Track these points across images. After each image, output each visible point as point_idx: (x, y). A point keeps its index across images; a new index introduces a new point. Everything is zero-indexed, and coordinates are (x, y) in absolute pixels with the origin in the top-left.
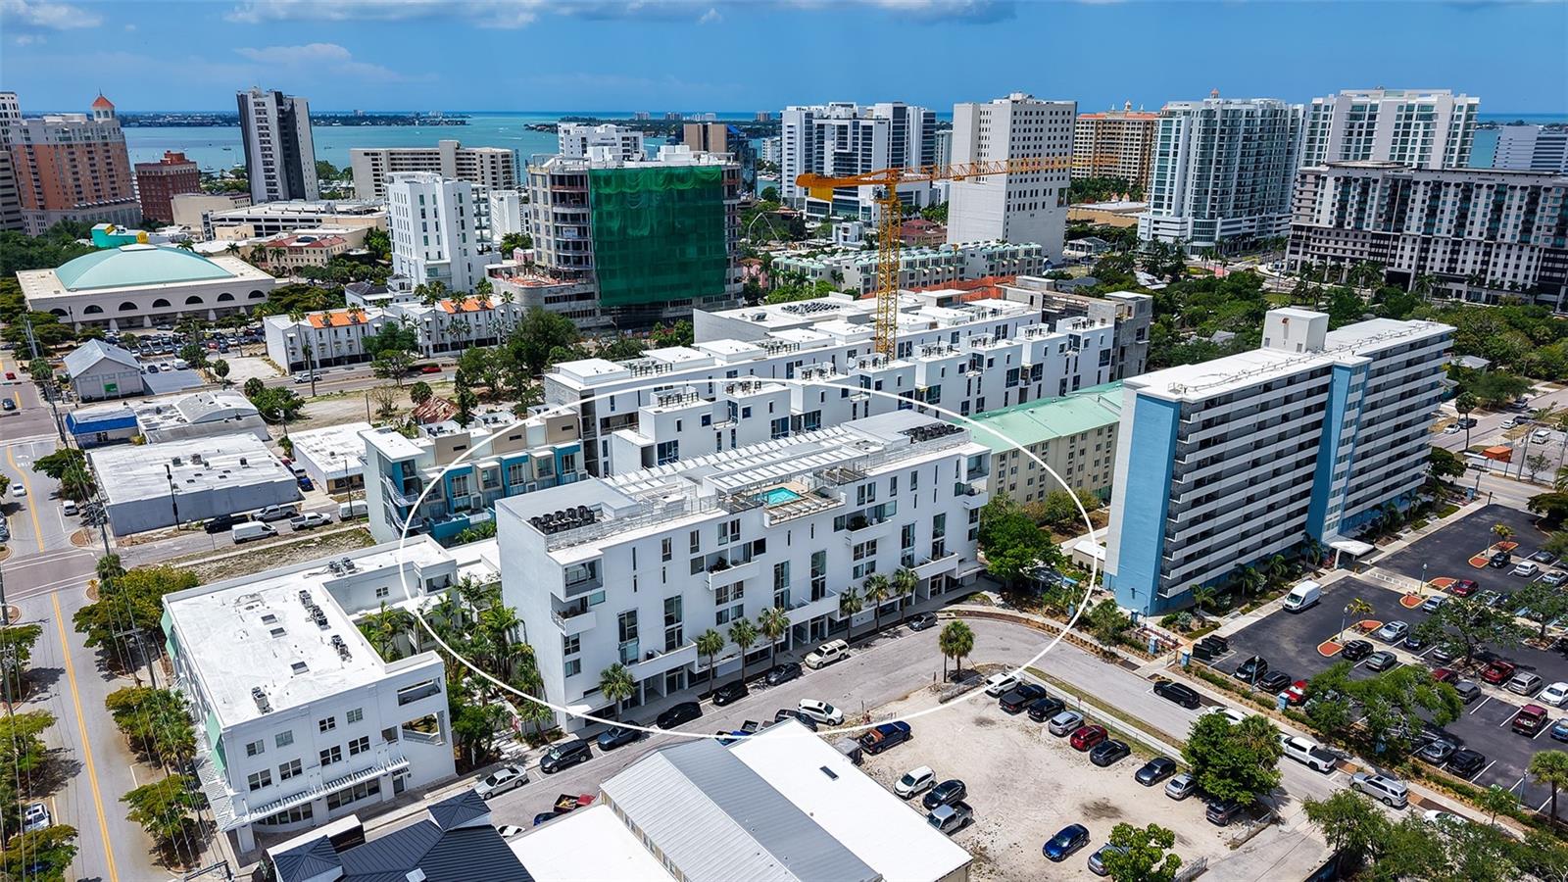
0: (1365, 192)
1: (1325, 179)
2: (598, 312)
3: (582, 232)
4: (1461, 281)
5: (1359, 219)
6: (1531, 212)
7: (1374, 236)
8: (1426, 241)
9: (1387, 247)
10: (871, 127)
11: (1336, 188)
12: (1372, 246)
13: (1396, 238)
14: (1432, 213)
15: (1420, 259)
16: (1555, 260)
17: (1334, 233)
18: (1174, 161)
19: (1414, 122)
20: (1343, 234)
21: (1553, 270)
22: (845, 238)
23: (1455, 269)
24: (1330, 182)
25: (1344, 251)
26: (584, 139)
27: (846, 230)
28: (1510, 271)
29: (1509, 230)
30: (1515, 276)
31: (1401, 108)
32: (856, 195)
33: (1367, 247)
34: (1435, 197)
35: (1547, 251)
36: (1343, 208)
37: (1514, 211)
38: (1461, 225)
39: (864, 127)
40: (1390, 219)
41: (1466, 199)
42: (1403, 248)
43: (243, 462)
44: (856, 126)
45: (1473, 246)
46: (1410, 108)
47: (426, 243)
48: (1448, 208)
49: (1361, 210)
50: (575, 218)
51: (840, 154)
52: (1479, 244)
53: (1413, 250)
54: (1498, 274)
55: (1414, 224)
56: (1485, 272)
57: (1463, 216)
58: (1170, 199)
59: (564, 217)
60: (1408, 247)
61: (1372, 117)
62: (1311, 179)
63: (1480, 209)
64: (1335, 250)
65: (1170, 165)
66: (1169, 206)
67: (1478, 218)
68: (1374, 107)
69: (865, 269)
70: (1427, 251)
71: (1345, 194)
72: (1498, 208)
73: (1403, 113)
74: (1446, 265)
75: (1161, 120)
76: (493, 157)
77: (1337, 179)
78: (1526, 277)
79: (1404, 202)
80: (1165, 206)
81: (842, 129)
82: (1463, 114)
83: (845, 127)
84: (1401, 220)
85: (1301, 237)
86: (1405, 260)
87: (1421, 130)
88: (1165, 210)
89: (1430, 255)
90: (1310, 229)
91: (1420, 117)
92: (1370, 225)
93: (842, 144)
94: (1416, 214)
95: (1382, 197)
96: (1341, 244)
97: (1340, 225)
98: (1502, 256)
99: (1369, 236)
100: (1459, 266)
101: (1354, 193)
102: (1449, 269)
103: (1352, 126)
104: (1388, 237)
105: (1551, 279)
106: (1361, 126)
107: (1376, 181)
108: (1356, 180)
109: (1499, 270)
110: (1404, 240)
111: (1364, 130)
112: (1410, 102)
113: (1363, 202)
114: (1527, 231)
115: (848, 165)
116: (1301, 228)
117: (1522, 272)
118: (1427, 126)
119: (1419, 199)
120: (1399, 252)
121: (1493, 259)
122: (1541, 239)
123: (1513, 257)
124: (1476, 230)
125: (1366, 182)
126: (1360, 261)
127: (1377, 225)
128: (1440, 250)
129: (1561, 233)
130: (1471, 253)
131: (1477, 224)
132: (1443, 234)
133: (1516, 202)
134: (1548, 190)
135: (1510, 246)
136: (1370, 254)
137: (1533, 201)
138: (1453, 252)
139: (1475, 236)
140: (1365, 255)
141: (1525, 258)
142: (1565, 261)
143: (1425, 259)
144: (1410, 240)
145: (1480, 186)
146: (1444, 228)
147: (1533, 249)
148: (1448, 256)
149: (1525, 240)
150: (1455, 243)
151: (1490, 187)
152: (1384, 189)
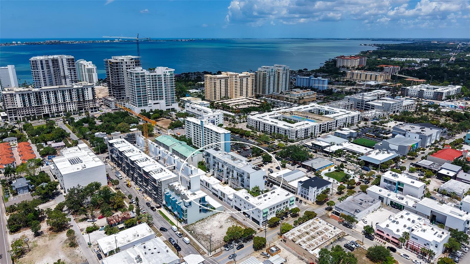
0: (29, 96)
1: (15, 95)
4: (61, 112)
5: (30, 103)
6: (71, 94)
7: (36, 107)
8: (50, 105)
9: (40, 109)
11: (20, 97)
12: (36, 109)
13: (42, 106)
14: (48, 98)
15: (50, 109)
16: (80, 103)
17: (24, 109)
20: (27, 108)
21: (80, 105)
23: (59, 110)
24: (17, 96)
25: (29, 112)
28: (72, 107)
29: (68, 100)
30: (73, 108)
33: (35, 110)
34: (48, 95)
35: (77, 102)
36: (24, 101)
37: (67, 95)
38: (56, 100)
40: (38, 102)
41: (55, 94)
42: (45, 108)
45: (61, 104)
48: (52, 97)
49: (30, 101)
53: (47, 108)
55: (45, 102)
56: (66, 109)
57: (56, 98)
62: (8, 95)
63: (60, 96)
64: (26, 113)
67: (60, 98)
70: (51, 107)
71: (23, 98)
72: (63, 95)
74: (56, 109)
77: (19, 95)
78: (75, 108)
79: (40, 97)
84: (41, 102)
85: (11, 111)
86: (46, 111)
89: (52, 108)
90: (13, 109)
94: (44, 99)
95: (34, 97)
96: (27, 111)
97: (25, 106)
98: (69, 105)
99: (34, 107)
100: (59, 109)
101: (26, 97)
102: (57, 110)
104: (40, 106)
105: (80, 107)
107: (31, 94)
108: (25, 94)
109: (69, 108)
110: (44, 106)
113: (29, 99)
114: (71, 98)
116: (11, 109)
117: (74, 107)
119: (44, 96)
120: (44, 109)
121: (67, 106)
122: (75, 100)
123: (71, 105)
124: (60, 100)
125: (28, 94)
126: (35, 113)
127: (35, 104)
128: (54, 107)
129: (79, 98)
130: (61, 106)
131: (60, 99)
132: (53, 103)
133: (67, 93)
134: (72, 90)
135: (70, 103)
136: (36, 111)
137: (70, 92)
138: (57, 106)
139: (61, 102)
140: (35, 112)
141: (74, 105)
142: (82, 103)
143: (51, 109)
144: (46, 106)
145: (58, 91)
146: (53, 101)
147: (74, 102)
148: (56, 107)
149: (72, 100)
150: (56, 104)
151: (60, 91)
152: (34, 95)
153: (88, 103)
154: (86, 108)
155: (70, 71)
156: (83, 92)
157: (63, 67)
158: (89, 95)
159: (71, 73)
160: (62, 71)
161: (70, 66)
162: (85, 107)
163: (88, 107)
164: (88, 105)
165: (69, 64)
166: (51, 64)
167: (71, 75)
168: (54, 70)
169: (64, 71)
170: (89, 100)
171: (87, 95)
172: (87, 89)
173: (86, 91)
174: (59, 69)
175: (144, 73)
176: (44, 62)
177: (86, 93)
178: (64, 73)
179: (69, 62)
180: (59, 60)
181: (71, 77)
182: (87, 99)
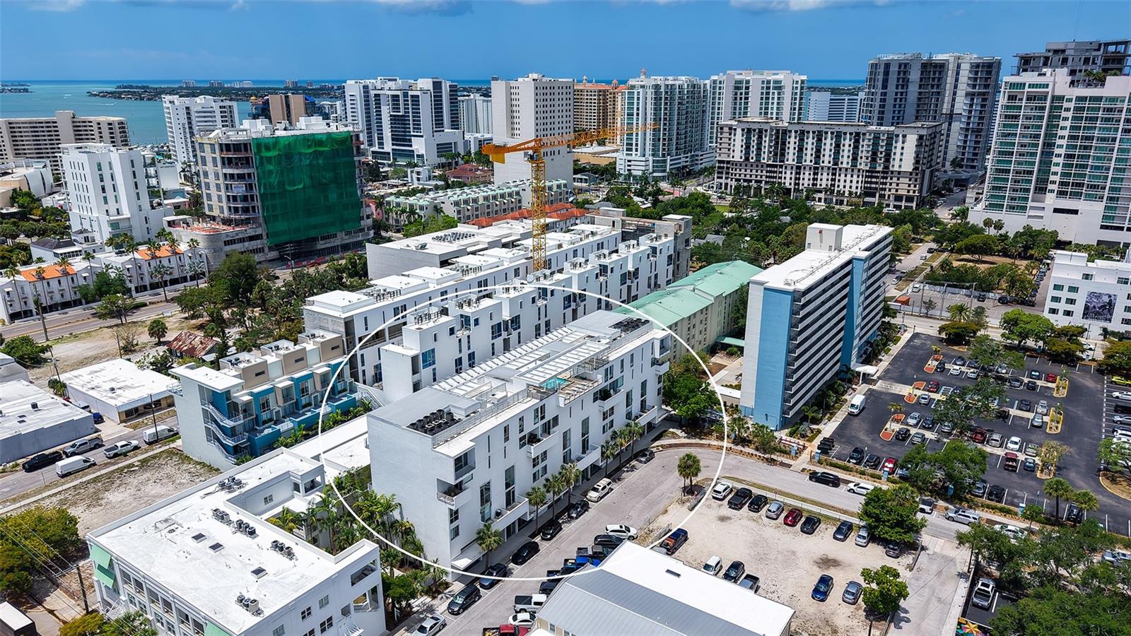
0: (760, 137)
1: (735, 129)
2: (266, 250)
3: (250, 187)
4: (821, 192)
5: (758, 155)
6: (856, 147)
7: (768, 166)
8: (799, 168)
9: (776, 172)
10: (418, 96)
11: (743, 136)
12: (767, 171)
13: (781, 166)
14: (801, 150)
15: (796, 179)
16: (872, 177)
17: (744, 165)
18: (638, 119)
19: (771, 91)
20: (749, 165)
21: (871, 183)
22: (418, 179)
23: (816, 185)
24: (739, 132)
25: (751, 176)
26: (188, 108)
27: (418, 173)
28: (848, 184)
29: (845, 161)
30: (851, 187)
31: (763, 82)
32: (411, 146)
33: (764, 173)
34: (802, 140)
35: (867, 171)
36: (748, 147)
37: (847, 148)
38: (818, 157)
39: (412, 96)
40: (776, 154)
41: (819, 140)
42: (785, 173)
43: (34, 406)
44: (406, 95)
45: (825, 169)
46: (769, 82)
47: (106, 202)
48: (810, 146)
49: (759, 149)
50: (241, 177)
51: (395, 116)
52: (829, 168)
53: (791, 173)
54: (841, 187)
55: (791, 158)
56: (834, 185)
57: (818, 151)
58: (637, 145)
59: (232, 176)
60: (788, 172)
61: (747, 88)
62: (726, 129)
63: (828, 147)
64: (745, 175)
65: (635, 122)
66: (637, 150)
67: (827, 153)
68: (748, 82)
69: (457, 204)
70: (799, 174)
71: (748, 139)
72: (838, 146)
73: (765, 85)
74: (811, 182)
75: (627, 91)
76: (110, 124)
77: (743, 130)
78: (857, 188)
79: (784, 143)
80: (634, 150)
81: (395, 98)
82: (799, 86)
83: (398, 96)
84: (783, 155)
85: (723, 167)
86: (787, 180)
87: (776, 96)
88: (634, 152)
89: (802, 176)
90: (728, 162)
91: (775, 88)
92: (764, 160)
93: (396, 108)
94: (791, 151)
95: (771, 141)
96: (748, 171)
97: (747, 159)
98: (843, 175)
99: (765, 166)
100: (819, 182)
101: (754, 138)
102: (813, 185)
103: (736, 94)
104: (775, 166)
105: (870, 188)
106: (741, 94)
107: (766, 131)
108: (755, 130)
109: (842, 184)
110: (786, 168)
111: (743, 96)
112: (769, 78)
113: (759, 144)
114: (855, 159)
115: (402, 124)
116: (723, 162)
117: (854, 185)
118: (779, 94)
119: (792, 141)
120: (783, 175)
121: (837, 178)
122: (863, 165)
123: (849, 176)
124: (827, 160)
125: (761, 131)
126: (761, 182)
127: (769, 159)
128: (807, 173)
129: (874, 160)
130: (825, 174)
131: (827, 156)
132: (808, 163)
133: (847, 142)
134: (864, 134)
135: (846, 169)
136: (767, 177)
137: (857, 141)
138: (814, 174)
139: (826, 164)
140: (764, 178)
141: (855, 176)
142: (877, 177)
143: (799, 179)
144: (789, 167)
145: (826, 133)
146: (808, 159)
147: (859, 170)
148: (812, 176)
149: (854, 165)
150: (815, 168)
151: (832, 133)
152: (771, 135)
153: (895, 180)
154: (887, 193)
155: (972, 100)
156: (889, 144)
157: (956, 87)
158: (903, 158)
159: (971, 106)
160: (947, 99)
161: (974, 86)
162: (885, 190)
163: (893, 191)
164: (894, 186)
165: (975, 79)
166: (915, 75)
167: (970, 112)
168: (920, 93)
169: (954, 100)
170: (899, 173)
171: (898, 157)
172: (904, 136)
173: (899, 145)
174: (939, 93)
175: (1047, 86)
176: (894, 69)
177: (898, 151)
178: (953, 106)
179: (976, 73)
180: (951, 67)
181: (969, 118)
182: (896, 168)
